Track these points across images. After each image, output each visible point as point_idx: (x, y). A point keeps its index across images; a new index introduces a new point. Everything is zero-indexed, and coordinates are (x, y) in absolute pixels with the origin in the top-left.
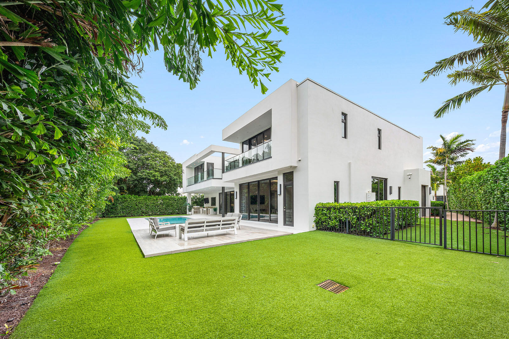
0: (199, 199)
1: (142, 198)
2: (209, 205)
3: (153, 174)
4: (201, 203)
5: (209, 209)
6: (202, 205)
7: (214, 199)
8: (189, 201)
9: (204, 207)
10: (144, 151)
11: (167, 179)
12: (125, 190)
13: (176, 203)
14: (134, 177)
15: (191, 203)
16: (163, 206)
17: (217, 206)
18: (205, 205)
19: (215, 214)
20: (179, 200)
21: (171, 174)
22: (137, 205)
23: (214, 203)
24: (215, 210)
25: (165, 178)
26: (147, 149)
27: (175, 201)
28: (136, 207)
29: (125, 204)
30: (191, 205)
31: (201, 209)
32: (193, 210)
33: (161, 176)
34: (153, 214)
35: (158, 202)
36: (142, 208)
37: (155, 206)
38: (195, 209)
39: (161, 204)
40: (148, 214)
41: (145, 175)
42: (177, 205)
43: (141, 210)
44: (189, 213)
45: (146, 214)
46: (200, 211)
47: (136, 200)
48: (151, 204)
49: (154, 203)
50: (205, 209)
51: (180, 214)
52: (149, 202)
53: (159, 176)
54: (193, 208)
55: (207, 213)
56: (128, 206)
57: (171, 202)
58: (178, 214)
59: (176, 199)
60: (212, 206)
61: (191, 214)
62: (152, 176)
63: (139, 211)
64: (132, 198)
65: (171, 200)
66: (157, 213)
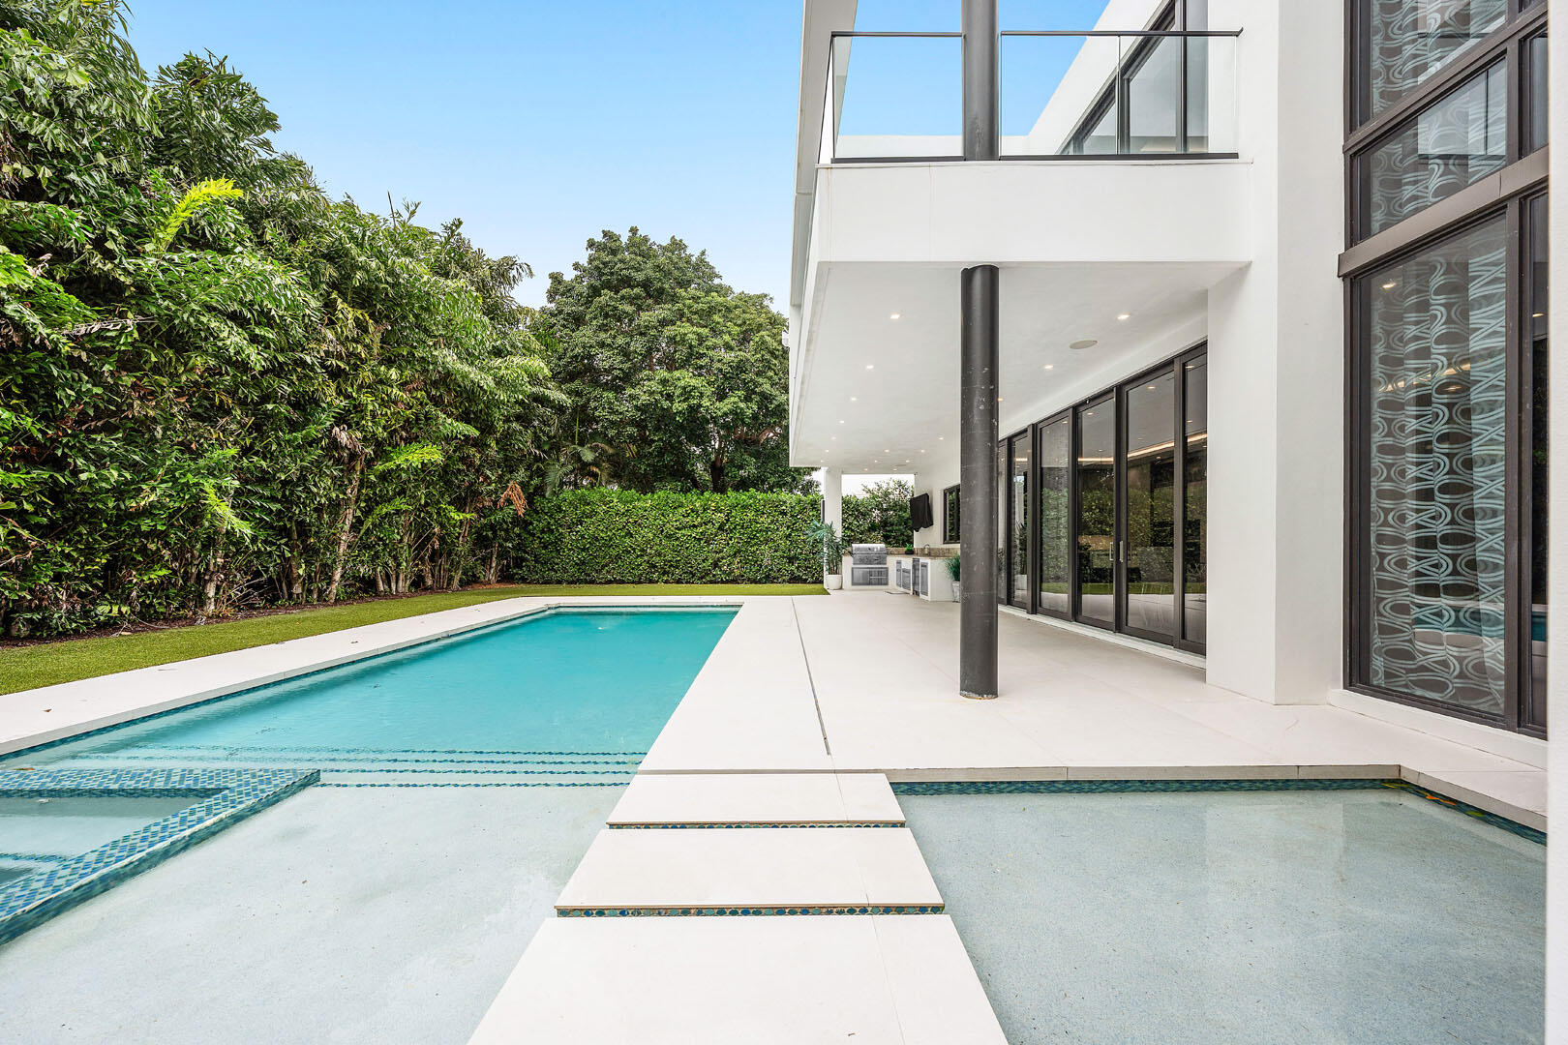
1: (648, 501)
2: (933, 536)
3: (683, 384)
5: (922, 560)
6: (903, 541)
8: (833, 516)
9: (909, 552)
10: (661, 291)
11: (743, 406)
12: (593, 466)
13: (786, 527)
15: (838, 528)
16: (730, 539)
18: (918, 540)
20: (802, 510)
22: (629, 534)
25: (732, 399)
27: (784, 513)
28: (628, 541)
29: (587, 528)
30: (839, 534)
31: (891, 562)
32: (847, 563)
34: (694, 575)
35: (709, 522)
36: (651, 548)
37: (699, 540)
38: (862, 561)
39: (721, 528)
40: (673, 575)
41: (651, 393)
42: (790, 534)
43: (646, 558)
44: (830, 580)
45: (664, 574)
46: (887, 569)
47: (627, 511)
48: (683, 532)
49: (695, 526)
50: (907, 562)
51: (805, 581)
52: (676, 521)
53: (709, 390)
54: (851, 553)
55: (915, 585)
56: (597, 539)
57: (765, 520)
58: (795, 579)
59: (784, 508)
60: (945, 541)
61: (841, 588)
62: (682, 395)
63: (639, 560)
64: (615, 500)
65: (763, 513)
66: (707, 574)
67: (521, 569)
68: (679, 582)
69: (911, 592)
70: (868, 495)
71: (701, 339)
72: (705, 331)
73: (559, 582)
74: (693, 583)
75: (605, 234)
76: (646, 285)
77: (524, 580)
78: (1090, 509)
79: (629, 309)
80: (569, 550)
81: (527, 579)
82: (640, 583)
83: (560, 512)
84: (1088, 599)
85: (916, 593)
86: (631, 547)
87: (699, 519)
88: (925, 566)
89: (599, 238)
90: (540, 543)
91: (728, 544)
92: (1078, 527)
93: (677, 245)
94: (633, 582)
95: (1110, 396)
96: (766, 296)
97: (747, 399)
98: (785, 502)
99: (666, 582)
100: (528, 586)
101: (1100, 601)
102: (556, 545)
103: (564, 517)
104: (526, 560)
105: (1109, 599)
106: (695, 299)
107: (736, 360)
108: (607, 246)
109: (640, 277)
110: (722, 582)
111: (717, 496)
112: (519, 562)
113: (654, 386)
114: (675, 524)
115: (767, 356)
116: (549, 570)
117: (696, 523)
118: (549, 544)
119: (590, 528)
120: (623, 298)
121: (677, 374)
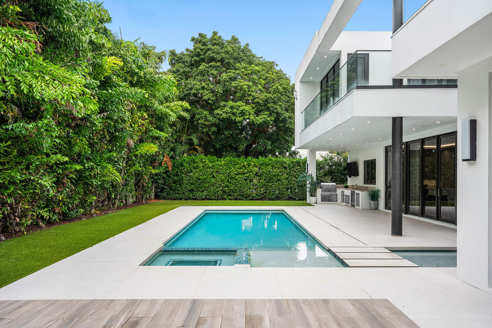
0: (338, 164)
1: (222, 161)
2: (359, 180)
3: (241, 108)
4: (341, 173)
5: (356, 191)
6: (342, 181)
7: (371, 165)
8: (312, 170)
9: (347, 187)
10: (228, 63)
11: (269, 119)
12: (196, 145)
13: (287, 174)
14: (211, 118)
15: (314, 176)
16: (260, 179)
17: (380, 185)
18: (350, 181)
19: (373, 206)
20: (294, 166)
21: (277, 107)
22: (214, 177)
23: (370, 177)
24: (374, 196)
25: (264, 116)
26: (235, 59)
27: (285, 168)
28: (213, 180)
29: (194, 174)
30: (315, 179)
31: (339, 191)
32: (319, 192)
33: (257, 113)
34: (243, 196)
35: (251, 171)
36: (224, 183)
37: (246, 180)
38: (325, 191)
39: (256, 174)
40: (233, 196)
41: (227, 113)
42: (288, 178)
43: (221, 188)
44: (310, 199)
45: (229, 196)
46: (337, 194)
47: (213, 166)
48: (239, 176)
49: (244, 173)
50: (348, 192)
51: (294, 199)
52: (235, 171)
53: (252, 112)
54: (321, 188)
55: (352, 202)
56: (199, 179)
57: (276, 171)
58: (290, 199)
59: (285, 165)
60: (365, 183)
61: (316, 203)
62: (240, 113)
63: (218, 189)
64: (207, 161)
65: (275, 168)
66: (249, 196)
67: (163, 193)
68: (236, 199)
69: (350, 205)
70: (323, 159)
71: (249, 87)
72: (251, 84)
73: (181, 199)
74: (242, 200)
75: (200, 35)
76: (222, 61)
77: (165, 198)
78: (428, 167)
79: (215, 72)
80: (186, 184)
81: (166, 198)
82: (217, 200)
83: (182, 167)
84: (427, 208)
85: (353, 206)
86: (214, 183)
87: (246, 170)
88: (358, 194)
89: (197, 36)
90: (173, 181)
91: (259, 182)
92: (423, 176)
93: (235, 40)
94: (215, 199)
95: (435, 137)
96: (274, 62)
97: (270, 115)
98: (285, 163)
99: (230, 199)
100: (166, 201)
101: (431, 209)
102: (180, 182)
103: (184, 169)
104: (166, 189)
105: (434, 208)
106: (245, 68)
107: (266, 98)
108: (200, 40)
109: (219, 57)
110: (256, 200)
111: (255, 160)
112: (162, 190)
113: (228, 109)
114: (235, 172)
115: (279, 95)
116: (176, 193)
117: (245, 172)
118: (177, 181)
119: (195, 175)
120: (210, 66)
121: (238, 103)
